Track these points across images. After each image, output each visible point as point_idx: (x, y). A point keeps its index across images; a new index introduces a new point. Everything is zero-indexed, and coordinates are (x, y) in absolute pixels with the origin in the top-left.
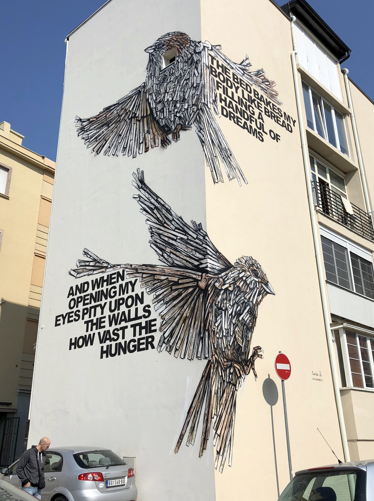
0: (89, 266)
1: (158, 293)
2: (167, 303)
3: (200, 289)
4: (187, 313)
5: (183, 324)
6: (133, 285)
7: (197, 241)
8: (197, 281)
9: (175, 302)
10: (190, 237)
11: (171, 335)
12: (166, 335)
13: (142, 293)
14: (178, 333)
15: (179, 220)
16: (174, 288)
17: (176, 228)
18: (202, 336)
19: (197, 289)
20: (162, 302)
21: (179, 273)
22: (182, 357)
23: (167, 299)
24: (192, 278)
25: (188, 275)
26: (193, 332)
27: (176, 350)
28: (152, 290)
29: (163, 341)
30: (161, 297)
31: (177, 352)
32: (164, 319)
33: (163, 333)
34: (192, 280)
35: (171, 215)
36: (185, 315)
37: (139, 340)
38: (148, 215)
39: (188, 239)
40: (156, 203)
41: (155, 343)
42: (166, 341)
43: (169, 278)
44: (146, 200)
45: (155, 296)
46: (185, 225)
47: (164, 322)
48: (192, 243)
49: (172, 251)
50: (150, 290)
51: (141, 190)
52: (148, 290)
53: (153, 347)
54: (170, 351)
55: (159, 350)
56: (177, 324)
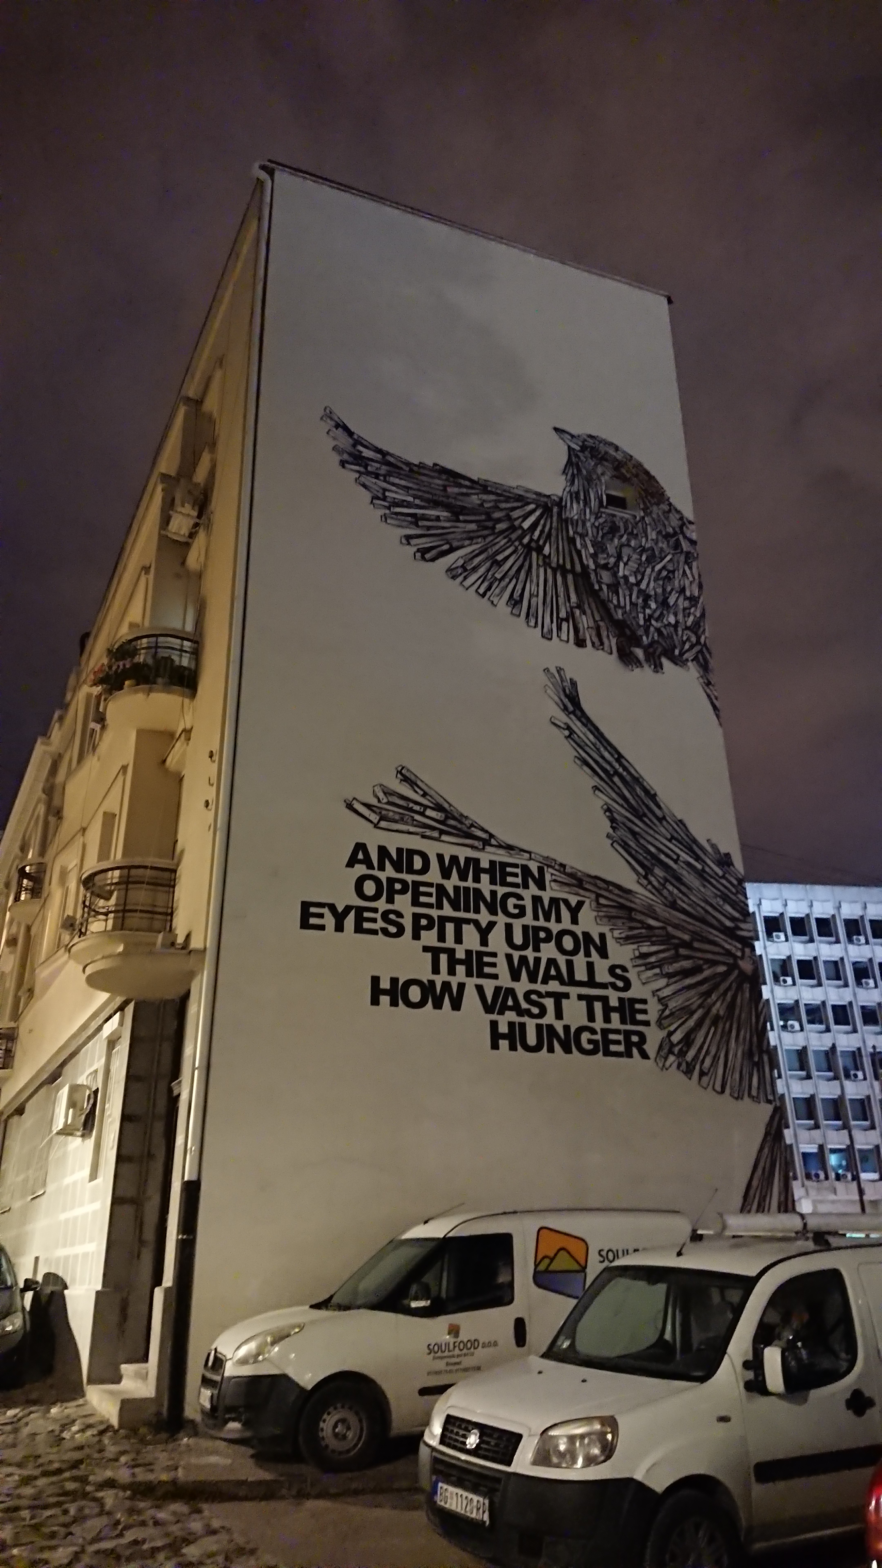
0: (422, 814)
1: (644, 950)
2: (669, 976)
3: (742, 973)
4: (719, 1008)
5: (713, 1029)
6: (574, 912)
7: (724, 882)
8: (735, 957)
9: (688, 981)
10: (707, 869)
11: (687, 1040)
12: (676, 1038)
13: (602, 936)
14: (704, 1042)
15: (678, 825)
16: (682, 951)
17: (673, 837)
18: (756, 1059)
19: (736, 972)
20: (657, 971)
21: (691, 927)
22: (718, 1088)
23: (670, 969)
24: (723, 948)
25: (711, 937)
26: (736, 1050)
27: (702, 1074)
28: (628, 939)
29: (666, 1048)
30: (653, 959)
31: (705, 1079)
32: (666, 1006)
33: (664, 1033)
34: (721, 951)
35: (659, 807)
36: (714, 1010)
37: (605, 1032)
38: (597, 779)
39: (703, 870)
40: (617, 766)
41: (651, 1047)
42: (676, 1050)
43: (670, 929)
44: (587, 745)
45: (637, 953)
46: (695, 841)
47: (667, 1012)
48: (712, 880)
49: (669, 877)
50: (623, 935)
51: (572, 716)
52: (616, 933)
53: (644, 1055)
54: (689, 1072)
55: (661, 1065)
56: (699, 1024)
